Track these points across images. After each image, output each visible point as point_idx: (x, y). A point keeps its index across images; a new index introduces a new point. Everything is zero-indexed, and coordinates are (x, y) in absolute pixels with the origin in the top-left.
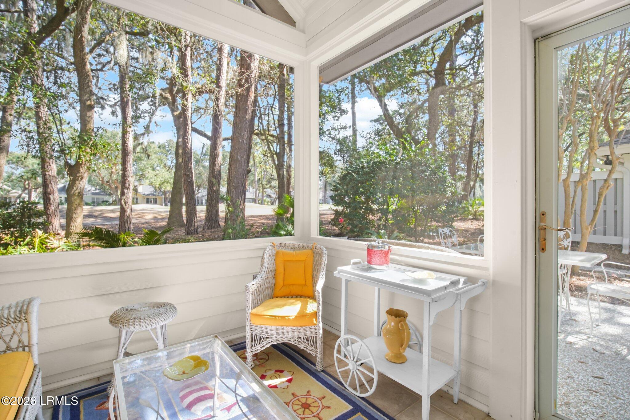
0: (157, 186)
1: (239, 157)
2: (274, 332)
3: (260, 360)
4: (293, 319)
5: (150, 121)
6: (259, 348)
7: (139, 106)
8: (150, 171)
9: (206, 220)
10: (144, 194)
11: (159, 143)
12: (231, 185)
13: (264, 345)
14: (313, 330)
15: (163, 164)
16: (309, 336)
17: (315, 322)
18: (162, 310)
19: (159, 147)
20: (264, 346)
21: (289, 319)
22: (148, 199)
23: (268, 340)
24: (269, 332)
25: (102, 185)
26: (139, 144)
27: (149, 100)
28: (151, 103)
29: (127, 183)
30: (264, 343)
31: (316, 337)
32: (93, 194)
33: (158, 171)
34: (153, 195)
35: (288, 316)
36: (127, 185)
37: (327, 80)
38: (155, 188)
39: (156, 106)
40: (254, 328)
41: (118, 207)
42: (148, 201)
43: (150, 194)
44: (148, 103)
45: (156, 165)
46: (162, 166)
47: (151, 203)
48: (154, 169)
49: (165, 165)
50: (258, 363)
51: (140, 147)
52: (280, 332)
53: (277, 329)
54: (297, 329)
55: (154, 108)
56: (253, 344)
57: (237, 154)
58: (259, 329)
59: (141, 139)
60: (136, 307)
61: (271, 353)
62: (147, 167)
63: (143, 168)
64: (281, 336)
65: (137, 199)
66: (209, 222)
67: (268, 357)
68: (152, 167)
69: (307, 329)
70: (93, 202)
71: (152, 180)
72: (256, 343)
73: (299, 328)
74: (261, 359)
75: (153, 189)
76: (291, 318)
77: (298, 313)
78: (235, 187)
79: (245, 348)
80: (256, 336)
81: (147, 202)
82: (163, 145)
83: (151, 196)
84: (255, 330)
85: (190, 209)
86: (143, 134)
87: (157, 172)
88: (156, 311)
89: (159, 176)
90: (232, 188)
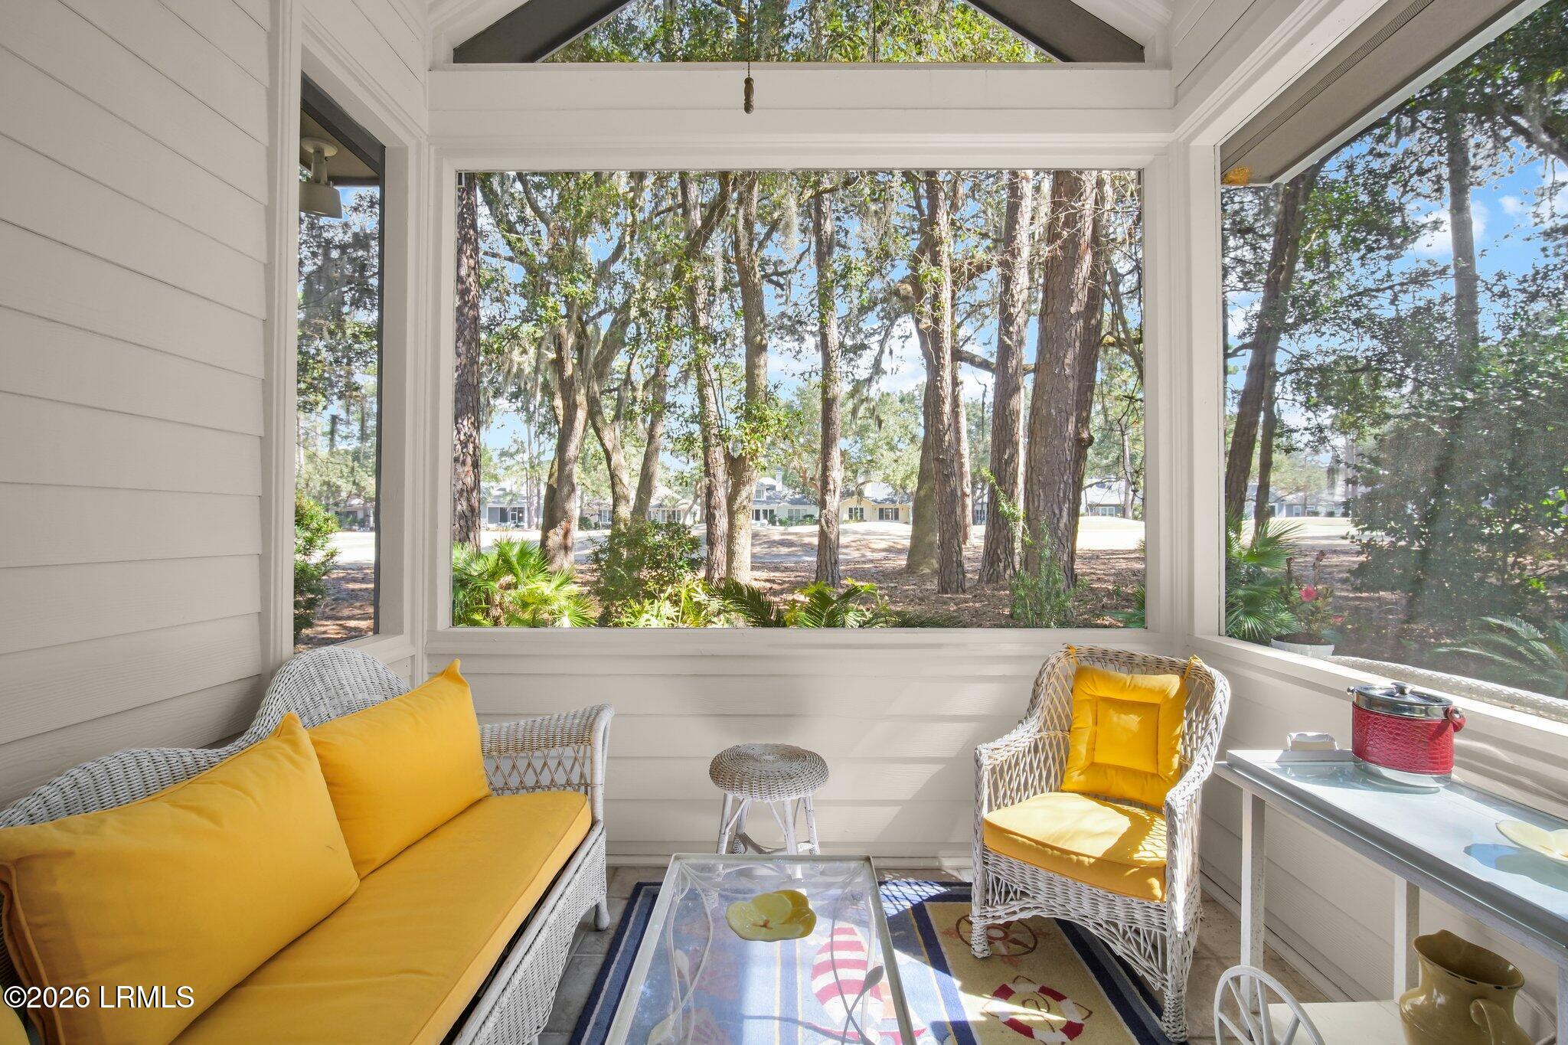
0: (899, 482)
1: (1053, 412)
2: (1042, 885)
3: (1012, 945)
4: (1091, 865)
5: (882, 352)
6: (1002, 913)
7: (861, 324)
8: (885, 453)
9: (985, 559)
10: (875, 501)
11: (901, 392)
12: (1035, 481)
13: (1016, 909)
14: (1154, 914)
15: (909, 436)
16: (1142, 927)
17: (1158, 892)
18: (796, 766)
19: (902, 401)
20: (1014, 913)
21: (1080, 863)
22: (881, 510)
23: (1026, 899)
24: (1029, 881)
25: (804, 485)
26: (862, 401)
27: (879, 308)
28: (881, 314)
29: (831, 482)
30: (1016, 906)
31: (1164, 939)
32: (793, 502)
33: (901, 451)
34: (894, 502)
35: (1077, 854)
36: (831, 487)
37: (1267, 173)
38: (894, 487)
39: (890, 319)
40: (991, 859)
41: (816, 528)
42: (883, 515)
43: (886, 500)
44: (878, 316)
45: (896, 439)
46: (907, 441)
47: (887, 518)
48: (892, 448)
49: (914, 437)
50: (1003, 951)
51: (865, 405)
52: (1058, 890)
53: (1050, 879)
54: (1105, 897)
55: (888, 323)
56: (990, 897)
57: (1049, 405)
58: (1004, 866)
59: (865, 390)
60: (757, 752)
61: (1046, 935)
62: (880, 444)
63: (871, 447)
64: (1059, 900)
65: (862, 510)
66: (992, 564)
67: (1036, 942)
68: (888, 444)
69: (1134, 905)
70: (791, 518)
71: (889, 471)
72: (997, 898)
73: (1111, 896)
74: (1016, 942)
75: (890, 490)
76: (1086, 860)
77: (1108, 852)
78: (1043, 485)
79: (968, 898)
80: (998, 880)
81: (881, 517)
82: (908, 394)
83: (888, 505)
84: (994, 865)
85: (947, 536)
86: (869, 380)
87: (898, 453)
88: (785, 766)
89: (900, 462)
90: (1035, 487)
